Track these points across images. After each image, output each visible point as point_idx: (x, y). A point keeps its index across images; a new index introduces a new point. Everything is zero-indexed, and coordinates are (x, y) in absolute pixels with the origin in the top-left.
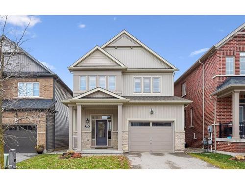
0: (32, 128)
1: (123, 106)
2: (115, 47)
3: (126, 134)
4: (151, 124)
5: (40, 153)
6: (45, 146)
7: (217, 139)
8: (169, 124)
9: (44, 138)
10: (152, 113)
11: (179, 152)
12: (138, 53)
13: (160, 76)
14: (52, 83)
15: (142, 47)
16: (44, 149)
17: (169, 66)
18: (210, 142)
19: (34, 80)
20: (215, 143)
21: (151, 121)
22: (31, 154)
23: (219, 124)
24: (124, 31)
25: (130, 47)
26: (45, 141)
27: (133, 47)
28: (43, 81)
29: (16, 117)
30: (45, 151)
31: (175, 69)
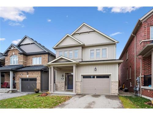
0: (35, 80)
1: (76, 66)
2: (79, 33)
3: (79, 83)
4: (95, 77)
5: (37, 92)
6: (40, 89)
7: (142, 87)
8: (107, 77)
9: (40, 85)
10: (96, 70)
11: (114, 95)
12: (92, 35)
13: (107, 47)
14: (47, 57)
15: (95, 31)
16: (39, 90)
17: (112, 40)
18: (138, 89)
19: (39, 56)
20: (141, 90)
21: (96, 75)
22: (33, 93)
23: (143, 76)
24: (84, 24)
25: (88, 32)
26: (40, 86)
27: (90, 32)
28: (43, 56)
29: (28, 74)
30: (40, 92)
31: (116, 41)
